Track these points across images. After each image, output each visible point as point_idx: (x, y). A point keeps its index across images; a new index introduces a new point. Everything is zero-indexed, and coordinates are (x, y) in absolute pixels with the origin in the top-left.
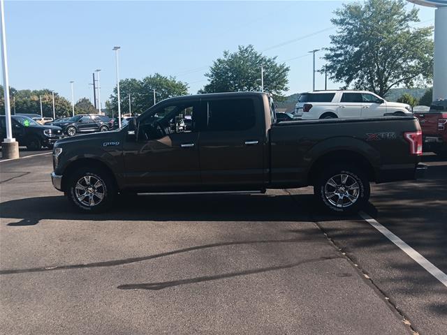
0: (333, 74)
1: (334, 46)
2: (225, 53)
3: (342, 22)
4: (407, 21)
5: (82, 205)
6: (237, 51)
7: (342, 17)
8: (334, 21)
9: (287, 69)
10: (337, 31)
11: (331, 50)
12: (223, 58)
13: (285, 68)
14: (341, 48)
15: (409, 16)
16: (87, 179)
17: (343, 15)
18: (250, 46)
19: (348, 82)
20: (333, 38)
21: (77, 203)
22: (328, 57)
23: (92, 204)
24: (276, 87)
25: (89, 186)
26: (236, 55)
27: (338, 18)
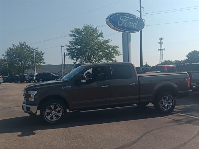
0: (71, 57)
1: (70, 45)
2: (13, 45)
3: (73, 35)
4: (99, 37)
5: (49, 121)
6: (19, 44)
7: (74, 33)
8: (70, 35)
9: (44, 54)
10: (71, 39)
11: (69, 46)
12: (12, 47)
13: (42, 53)
14: (73, 46)
15: (99, 35)
16: (53, 107)
17: (74, 32)
18: (25, 43)
19: (77, 60)
20: (70, 41)
21: (47, 120)
22: (68, 50)
23: (55, 120)
24: (39, 62)
25: (53, 110)
26: (18, 46)
27: (72, 33)
